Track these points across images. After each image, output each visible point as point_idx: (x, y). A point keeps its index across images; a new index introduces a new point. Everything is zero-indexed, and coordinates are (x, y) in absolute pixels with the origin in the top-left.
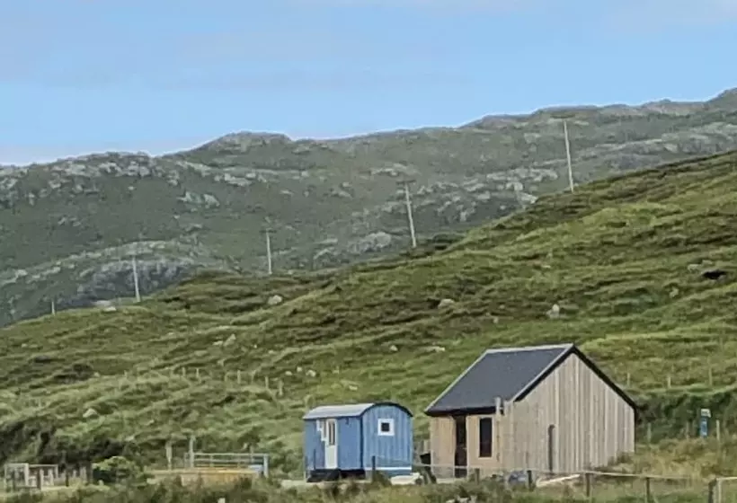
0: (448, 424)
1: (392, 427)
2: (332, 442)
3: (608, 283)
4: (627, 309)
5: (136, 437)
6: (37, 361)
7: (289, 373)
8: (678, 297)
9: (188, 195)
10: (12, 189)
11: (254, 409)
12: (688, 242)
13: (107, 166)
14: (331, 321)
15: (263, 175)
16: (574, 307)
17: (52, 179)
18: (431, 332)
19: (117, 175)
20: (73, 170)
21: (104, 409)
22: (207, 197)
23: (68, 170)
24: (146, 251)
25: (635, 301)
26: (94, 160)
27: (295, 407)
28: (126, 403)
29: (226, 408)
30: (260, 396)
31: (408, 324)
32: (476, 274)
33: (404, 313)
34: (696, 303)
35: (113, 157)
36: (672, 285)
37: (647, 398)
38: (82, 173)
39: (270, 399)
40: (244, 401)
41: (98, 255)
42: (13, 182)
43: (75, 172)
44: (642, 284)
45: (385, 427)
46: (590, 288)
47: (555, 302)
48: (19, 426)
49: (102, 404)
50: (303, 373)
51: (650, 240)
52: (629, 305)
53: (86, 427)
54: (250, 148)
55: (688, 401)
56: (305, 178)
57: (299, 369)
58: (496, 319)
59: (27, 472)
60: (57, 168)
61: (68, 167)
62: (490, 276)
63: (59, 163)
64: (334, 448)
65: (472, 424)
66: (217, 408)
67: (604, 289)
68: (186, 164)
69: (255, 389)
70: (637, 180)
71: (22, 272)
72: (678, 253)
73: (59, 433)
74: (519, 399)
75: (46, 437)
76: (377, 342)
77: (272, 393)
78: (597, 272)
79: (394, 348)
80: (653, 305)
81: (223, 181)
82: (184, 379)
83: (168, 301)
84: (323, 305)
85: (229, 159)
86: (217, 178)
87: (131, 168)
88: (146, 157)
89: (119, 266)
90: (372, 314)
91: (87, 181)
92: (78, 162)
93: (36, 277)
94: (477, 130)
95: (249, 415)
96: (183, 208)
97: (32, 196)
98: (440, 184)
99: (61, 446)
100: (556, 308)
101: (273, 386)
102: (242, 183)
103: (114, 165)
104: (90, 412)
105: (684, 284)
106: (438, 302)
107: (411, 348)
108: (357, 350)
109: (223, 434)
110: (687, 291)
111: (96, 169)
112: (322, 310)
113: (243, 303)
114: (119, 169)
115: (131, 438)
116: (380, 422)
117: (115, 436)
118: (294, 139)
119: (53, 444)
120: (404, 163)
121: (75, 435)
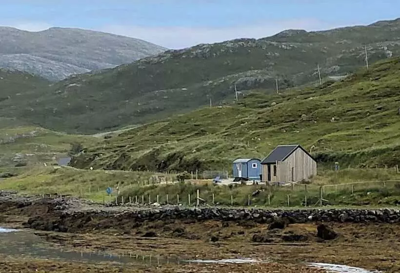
0: (266, 167)
1: (256, 166)
2: (240, 170)
3: (349, 111)
4: (354, 119)
5: (206, 160)
6: (195, 125)
7: (253, 139)
8: (369, 116)
9: (269, 53)
10: (208, 52)
11: (240, 151)
12: (378, 96)
13: (241, 43)
14: (269, 121)
15: (295, 45)
16: (338, 118)
17: (222, 48)
18: (296, 126)
19: (245, 46)
20: (229, 45)
21: (198, 150)
22: (276, 53)
23: (227, 45)
24: (254, 73)
25: (356, 117)
26: (237, 41)
27: (252, 151)
28: (206, 148)
29: (232, 151)
30: (243, 147)
31: (289, 123)
32: (314, 106)
33: (291, 119)
34: (373, 118)
35: (242, 40)
36: (368, 112)
37: (336, 154)
38: (232, 46)
39: (245, 148)
40: (237, 148)
41: (237, 75)
42: (208, 50)
43: (230, 46)
44: (360, 111)
45: (254, 166)
46: (344, 112)
47: (333, 117)
48: (175, 154)
49: (198, 149)
50: (257, 139)
51: (368, 95)
52: (354, 118)
53: (192, 156)
54: (292, 35)
55: (346, 155)
56: (311, 46)
57: (256, 138)
58: (315, 122)
59: (157, 177)
60: (224, 44)
61: (227, 44)
62: (317, 107)
63: (224, 42)
64: (241, 172)
65: (272, 166)
66: (230, 150)
67: (348, 112)
68: (268, 42)
69: (241, 144)
70: (388, 65)
71: (211, 82)
72: (375, 100)
73: (185, 157)
74: (283, 161)
75: (181, 159)
76: (280, 129)
77: (246, 146)
78: (349, 106)
79: (285, 131)
80: (361, 118)
81: (282, 48)
82: (223, 140)
83: (239, 104)
84: (267, 116)
85: (284, 39)
86: (280, 47)
87: (249, 44)
88: (255, 40)
89: (245, 79)
90: (281, 119)
91: (233, 49)
92: (231, 42)
93: (215, 83)
94: (374, 27)
95: (238, 153)
96: (267, 57)
97: (215, 54)
98: (358, 48)
99: (185, 161)
100: (333, 119)
101: (247, 144)
102: (288, 48)
103: (243, 43)
104: (195, 150)
105: (371, 111)
106: (301, 115)
107: (290, 131)
108: (273, 132)
109: (230, 159)
110: (371, 114)
111: (237, 44)
112: (267, 118)
113: (263, 104)
114: (245, 44)
115: (204, 160)
116: (253, 164)
117: (200, 159)
118: (308, 31)
119: (182, 161)
120: (347, 39)
121: (190, 158)
